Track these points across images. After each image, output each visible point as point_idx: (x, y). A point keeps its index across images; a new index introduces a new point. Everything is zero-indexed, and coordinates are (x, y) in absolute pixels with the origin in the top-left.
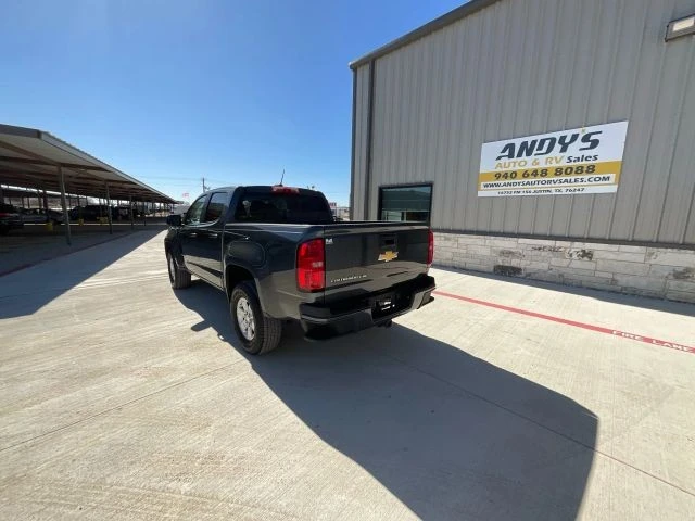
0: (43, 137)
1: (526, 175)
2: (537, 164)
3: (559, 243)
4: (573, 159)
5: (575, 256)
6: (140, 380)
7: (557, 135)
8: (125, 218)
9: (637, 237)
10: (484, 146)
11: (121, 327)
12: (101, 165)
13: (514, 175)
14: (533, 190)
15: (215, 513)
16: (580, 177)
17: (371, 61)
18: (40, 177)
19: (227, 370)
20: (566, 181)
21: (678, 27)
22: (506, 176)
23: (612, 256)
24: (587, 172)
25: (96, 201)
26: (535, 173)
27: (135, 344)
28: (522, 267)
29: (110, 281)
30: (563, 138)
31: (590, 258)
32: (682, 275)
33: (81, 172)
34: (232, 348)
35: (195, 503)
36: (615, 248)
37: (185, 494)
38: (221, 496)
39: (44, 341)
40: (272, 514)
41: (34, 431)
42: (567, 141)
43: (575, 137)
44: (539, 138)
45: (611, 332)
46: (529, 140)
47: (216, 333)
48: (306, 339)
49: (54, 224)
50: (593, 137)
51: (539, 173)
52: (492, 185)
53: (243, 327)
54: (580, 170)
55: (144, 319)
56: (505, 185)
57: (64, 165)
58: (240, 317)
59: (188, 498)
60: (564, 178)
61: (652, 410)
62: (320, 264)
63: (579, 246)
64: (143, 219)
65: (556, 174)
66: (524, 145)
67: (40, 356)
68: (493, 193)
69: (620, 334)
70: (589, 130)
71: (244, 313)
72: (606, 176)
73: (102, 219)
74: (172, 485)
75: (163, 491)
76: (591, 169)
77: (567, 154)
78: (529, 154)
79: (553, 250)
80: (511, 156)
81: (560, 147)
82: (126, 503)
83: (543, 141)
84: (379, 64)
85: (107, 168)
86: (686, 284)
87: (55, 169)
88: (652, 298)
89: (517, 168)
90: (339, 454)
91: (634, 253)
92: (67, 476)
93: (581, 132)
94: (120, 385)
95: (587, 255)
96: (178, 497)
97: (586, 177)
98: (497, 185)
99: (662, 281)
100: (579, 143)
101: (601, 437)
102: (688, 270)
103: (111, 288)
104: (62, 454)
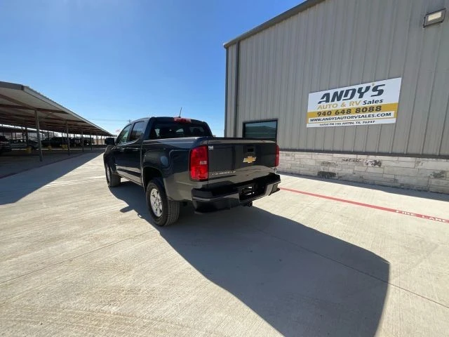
0: (25, 90)
1: (337, 113)
2: (344, 106)
3: (359, 156)
4: (367, 102)
5: (370, 165)
6: (85, 242)
7: (357, 87)
8: (79, 145)
9: (409, 151)
10: (310, 95)
11: (73, 210)
12: (64, 110)
13: (329, 113)
14: (342, 123)
15: (134, 325)
16: (372, 114)
17: (237, 43)
18: (24, 119)
19: (144, 236)
20: (363, 116)
21: (431, 18)
22: (324, 114)
23: (393, 164)
24: (376, 110)
25: (60, 135)
26: (343, 112)
27: (82, 221)
28: (336, 172)
29: (68, 182)
30: (360, 89)
31: (380, 166)
32: (439, 175)
33: (49, 115)
34: (147, 223)
35: (120, 320)
36: (395, 158)
37: (114, 314)
38: (138, 315)
39: (21, 219)
40: (173, 325)
41: (12, 275)
42: (363, 91)
43: (368, 88)
44: (345, 89)
45: (394, 211)
46: (339, 90)
47: (137, 213)
48: (196, 213)
49: (32, 149)
50: (379, 88)
51: (346, 111)
52: (316, 120)
53: (154, 208)
54: (371, 109)
55: (89, 205)
56: (324, 119)
57: (39, 109)
58: (152, 202)
59: (115, 316)
60: (361, 115)
61: (425, 258)
62: (205, 162)
63: (372, 158)
64: (90, 146)
65: (356, 112)
66: (336, 94)
67: (18, 228)
68: (316, 125)
69: (401, 212)
70: (376, 84)
71: (155, 198)
72: (388, 113)
73: (63, 146)
74: (105, 308)
75: (99, 312)
76: (379, 108)
77: (363, 99)
78: (339, 100)
79: (356, 161)
80: (327, 101)
81: (359, 94)
82: (73, 320)
83: (347, 91)
84: (243, 44)
85: (67, 112)
86: (441, 181)
87: (32, 112)
88: (420, 191)
89: (331, 109)
90: (218, 287)
91: (408, 162)
92: (33, 303)
93: (372, 85)
94: (72, 246)
95: (377, 163)
96: (109, 315)
97: (376, 113)
98: (319, 120)
99: (427, 179)
100: (370, 92)
101: (392, 275)
102: (443, 172)
103: (68, 187)
104: (31, 289)
